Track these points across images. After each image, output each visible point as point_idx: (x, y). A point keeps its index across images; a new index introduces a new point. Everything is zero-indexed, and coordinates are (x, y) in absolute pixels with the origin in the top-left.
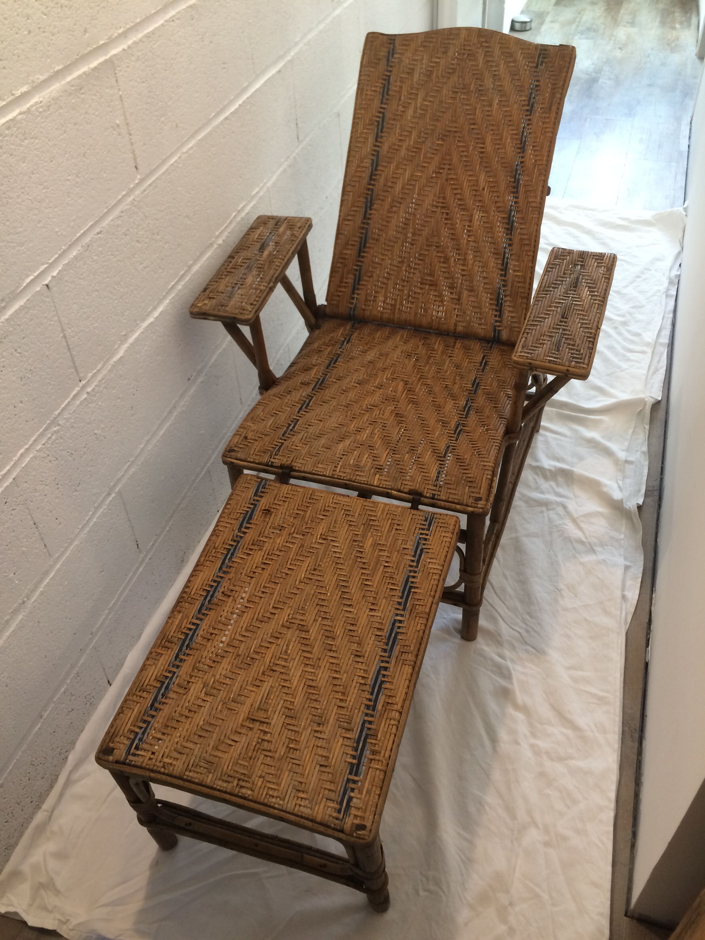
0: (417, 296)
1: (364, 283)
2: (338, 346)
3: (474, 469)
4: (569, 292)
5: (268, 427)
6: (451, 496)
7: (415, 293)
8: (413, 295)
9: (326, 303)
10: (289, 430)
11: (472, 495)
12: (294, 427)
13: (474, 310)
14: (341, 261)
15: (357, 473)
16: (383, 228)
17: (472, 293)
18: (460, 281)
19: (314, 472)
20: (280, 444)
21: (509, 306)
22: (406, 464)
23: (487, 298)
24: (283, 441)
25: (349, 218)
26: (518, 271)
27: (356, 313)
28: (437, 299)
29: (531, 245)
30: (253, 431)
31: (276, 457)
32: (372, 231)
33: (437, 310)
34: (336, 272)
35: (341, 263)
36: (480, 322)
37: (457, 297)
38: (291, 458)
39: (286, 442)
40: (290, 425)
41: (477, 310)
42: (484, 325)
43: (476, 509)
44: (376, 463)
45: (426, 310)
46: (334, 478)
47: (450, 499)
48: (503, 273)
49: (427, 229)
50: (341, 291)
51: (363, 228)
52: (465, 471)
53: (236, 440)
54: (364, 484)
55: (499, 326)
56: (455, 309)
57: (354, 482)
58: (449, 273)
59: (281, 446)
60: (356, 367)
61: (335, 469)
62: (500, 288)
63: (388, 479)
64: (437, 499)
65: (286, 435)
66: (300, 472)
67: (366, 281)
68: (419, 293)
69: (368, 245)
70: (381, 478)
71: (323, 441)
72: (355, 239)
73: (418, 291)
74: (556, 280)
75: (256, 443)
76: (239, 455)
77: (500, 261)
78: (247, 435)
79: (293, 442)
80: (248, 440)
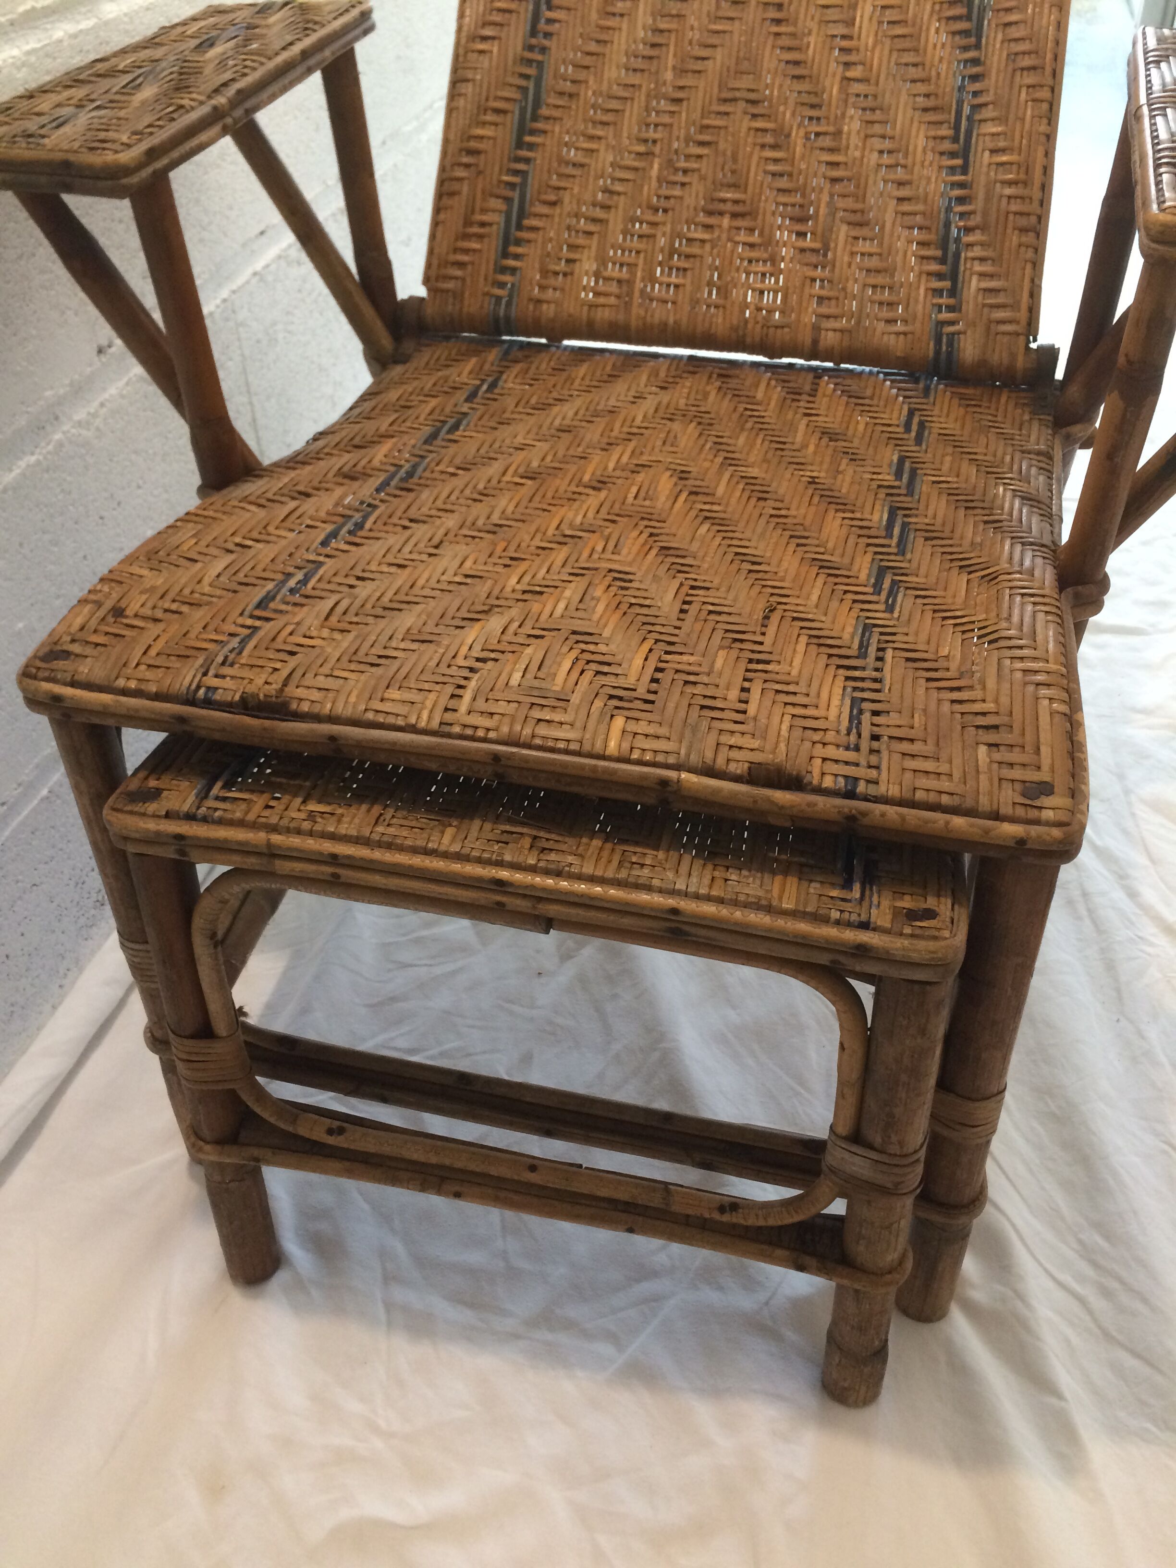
0: (695, 250)
1: (534, 222)
2: (461, 396)
3: (991, 683)
5: (206, 581)
6: (924, 782)
7: (690, 240)
8: (686, 249)
9: (423, 292)
10: (284, 591)
11: (1007, 773)
12: (304, 582)
13: (872, 281)
14: (465, 160)
15: (537, 714)
16: (588, 60)
17: (865, 232)
18: (825, 198)
19: (370, 716)
20: (244, 632)
21: (982, 260)
22: (722, 682)
23: (910, 242)
24: (257, 623)
25: (488, 32)
26: (1003, 151)
27: (513, 313)
28: (754, 254)
30: (150, 591)
31: (226, 670)
32: (557, 70)
33: (759, 286)
34: (452, 194)
35: (467, 166)
36: (891, 315)
37: (817, 245)
38: (285, 673)
39: (268, 625)
40: (289, 575)
41: (879, 280)
42: (905, 323)
43: (1034, 831)
44: (610, 680)
45: (724, 292)
46: (449, 736)
47: (920, 795)
48: (958, 162)
49: (719, 54)
50: (466, 251)
51: (529, 62)
52: (956, 695)
53: (81, 621)
54: (567, 752)
55: (952, 323)
56: (813, 280)
57: (530, 747)
58: (790, 175)
59: (248, 637)
60: (520, 440)
61: (452, 704)
62: (948, 210)
63: (663, 731)
64: (866, 799)
65: (272, 605)
66: (318, 719)
67: (540, 216)
68: (703, 241)
69: (544, 111)
70: (632, 726)
71: (408, 620)
72: (506, 94)
73: (700, 235)
75: (156, 630)
76: (84, 670)
77: (946, 131)
78: (123, 604)
79: (298, 624)
80: (125, 621)
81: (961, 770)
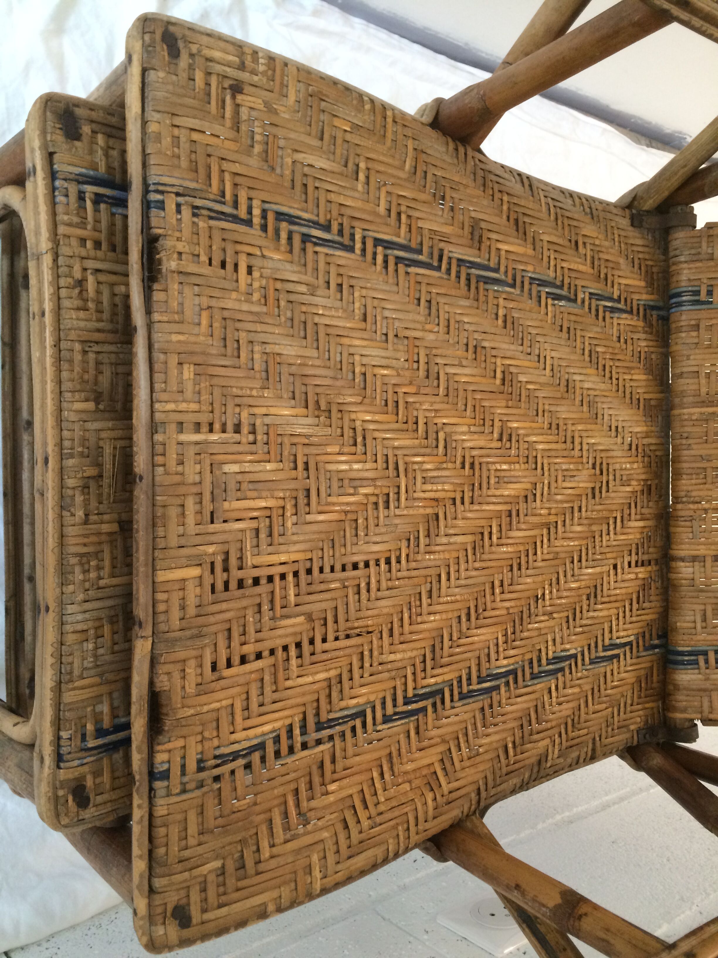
5: (299, 157)
6: (175, 830)
9: (700, 224)
10: (304, 230)
11: (195, 890)
12: (324, 242)
20: (242, 213)
22: (264, 634)
24: (257, 220)
30: (271, 110)
38: (193, 268)
39: (256, 231)
40: (327, 228)
44: (249, 544)
53: (217, 55)
57: (151, 508)
59: (235, 219)
60: (549, 355)
61: (188, 426)
63: (191, 611)
64: (151, 791)
65: (284, 225)
66: (148, 311)
70: (192, 584)
75: (224, 132)
78: (247, 89)
79: (263, 256)
80: (228, 99)
81: (190, 856)
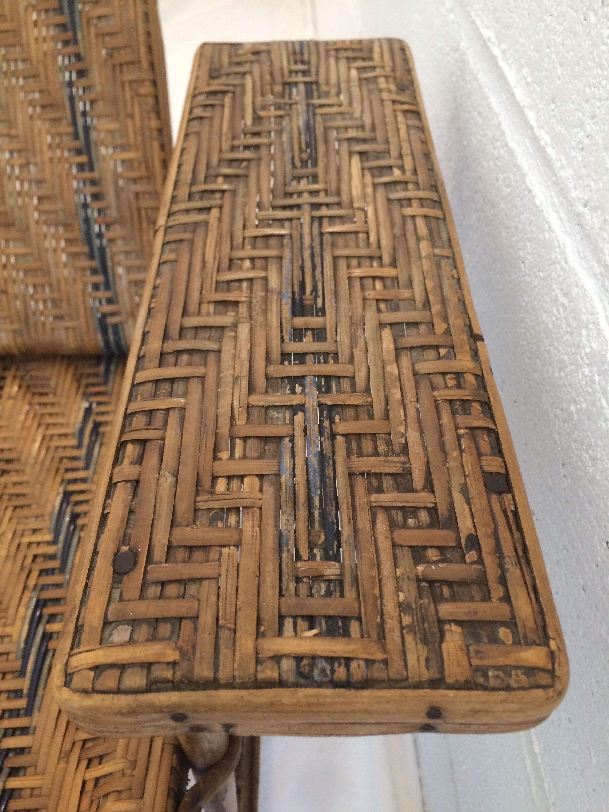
4: (294, 186)
13: (31, 280)
21: (127, 253)
23: (57, 240)
29: (139, 62)
36: (57, 312)
41: (39, 280)
42: (71, 317)
48: (83, 159)
55: (113, 314)
62: (85, 206)
74: (233, 148)
77: (66, 128)
